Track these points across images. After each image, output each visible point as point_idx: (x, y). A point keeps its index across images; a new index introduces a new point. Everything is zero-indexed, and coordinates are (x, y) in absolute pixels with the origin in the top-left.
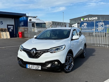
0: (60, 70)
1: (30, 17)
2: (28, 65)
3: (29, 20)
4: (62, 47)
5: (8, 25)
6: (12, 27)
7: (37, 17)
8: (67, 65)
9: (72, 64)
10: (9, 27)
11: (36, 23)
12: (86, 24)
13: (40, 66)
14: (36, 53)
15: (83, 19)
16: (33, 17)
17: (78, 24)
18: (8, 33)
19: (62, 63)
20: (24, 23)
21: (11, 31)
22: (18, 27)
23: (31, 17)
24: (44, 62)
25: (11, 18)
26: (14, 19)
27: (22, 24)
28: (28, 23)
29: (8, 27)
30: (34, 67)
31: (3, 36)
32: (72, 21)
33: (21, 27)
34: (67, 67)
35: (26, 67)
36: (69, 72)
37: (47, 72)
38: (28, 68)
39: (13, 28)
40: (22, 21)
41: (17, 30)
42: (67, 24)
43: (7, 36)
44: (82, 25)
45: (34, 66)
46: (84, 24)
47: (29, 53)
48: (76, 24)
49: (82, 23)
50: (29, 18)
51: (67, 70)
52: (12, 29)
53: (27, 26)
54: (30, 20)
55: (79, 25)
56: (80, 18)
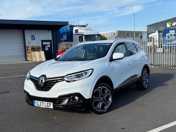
0: (84, 110)
1: (76, 26)
2: (36, 101)
3: (74, 32)
4: (86, 73)
5: (43, 41)
6: (49, 43)
7: (87, 25)
8: (98, 102)
9: (110, 100)
10: (44, 43)
11: (85, 35)
12: (174, 31)
13: (52, 103)
14: (46, 83)
15: (170, 23)
16: (82, 26)
17: (159, 32)
18: (42, 53)
19: (86, 98)
20: (67, 36)
21: (47, 49)
22: (58, 43)
23: (79, 26)
24: (57, 96)
25: (46, 30)
26: (51, 31)
27: (65, 37)
28: (74, 36)
29: (42, 44)
30: (44, 105)
31: (35, 58)
32: (150, 28)
33: (62, 43)
34: (100, 105)
35: (33, 105)
36: (103, 113)
37: (68, 113)
38: (36, 105)
39: (51, 45)
40: (64, 33)
41: (56, 47)
42: (145, 33)
43: (41, 57)
44: (167, 35)
45: (44, 102)
46: (171, 31)
47: (36, 83)
48: (157, 33)
49: (167, 31)
50: (75, 28)
51: (99, 109)
52: (49, 46)
53: (72, 41)
54: (77, 31)
55: (161, 34)
56: (164, 23)
